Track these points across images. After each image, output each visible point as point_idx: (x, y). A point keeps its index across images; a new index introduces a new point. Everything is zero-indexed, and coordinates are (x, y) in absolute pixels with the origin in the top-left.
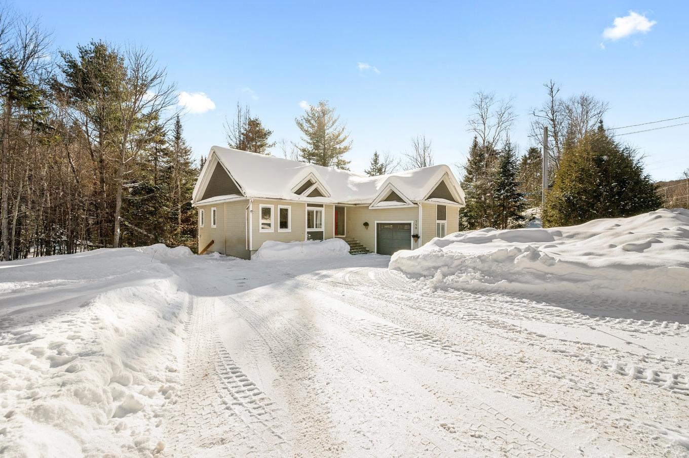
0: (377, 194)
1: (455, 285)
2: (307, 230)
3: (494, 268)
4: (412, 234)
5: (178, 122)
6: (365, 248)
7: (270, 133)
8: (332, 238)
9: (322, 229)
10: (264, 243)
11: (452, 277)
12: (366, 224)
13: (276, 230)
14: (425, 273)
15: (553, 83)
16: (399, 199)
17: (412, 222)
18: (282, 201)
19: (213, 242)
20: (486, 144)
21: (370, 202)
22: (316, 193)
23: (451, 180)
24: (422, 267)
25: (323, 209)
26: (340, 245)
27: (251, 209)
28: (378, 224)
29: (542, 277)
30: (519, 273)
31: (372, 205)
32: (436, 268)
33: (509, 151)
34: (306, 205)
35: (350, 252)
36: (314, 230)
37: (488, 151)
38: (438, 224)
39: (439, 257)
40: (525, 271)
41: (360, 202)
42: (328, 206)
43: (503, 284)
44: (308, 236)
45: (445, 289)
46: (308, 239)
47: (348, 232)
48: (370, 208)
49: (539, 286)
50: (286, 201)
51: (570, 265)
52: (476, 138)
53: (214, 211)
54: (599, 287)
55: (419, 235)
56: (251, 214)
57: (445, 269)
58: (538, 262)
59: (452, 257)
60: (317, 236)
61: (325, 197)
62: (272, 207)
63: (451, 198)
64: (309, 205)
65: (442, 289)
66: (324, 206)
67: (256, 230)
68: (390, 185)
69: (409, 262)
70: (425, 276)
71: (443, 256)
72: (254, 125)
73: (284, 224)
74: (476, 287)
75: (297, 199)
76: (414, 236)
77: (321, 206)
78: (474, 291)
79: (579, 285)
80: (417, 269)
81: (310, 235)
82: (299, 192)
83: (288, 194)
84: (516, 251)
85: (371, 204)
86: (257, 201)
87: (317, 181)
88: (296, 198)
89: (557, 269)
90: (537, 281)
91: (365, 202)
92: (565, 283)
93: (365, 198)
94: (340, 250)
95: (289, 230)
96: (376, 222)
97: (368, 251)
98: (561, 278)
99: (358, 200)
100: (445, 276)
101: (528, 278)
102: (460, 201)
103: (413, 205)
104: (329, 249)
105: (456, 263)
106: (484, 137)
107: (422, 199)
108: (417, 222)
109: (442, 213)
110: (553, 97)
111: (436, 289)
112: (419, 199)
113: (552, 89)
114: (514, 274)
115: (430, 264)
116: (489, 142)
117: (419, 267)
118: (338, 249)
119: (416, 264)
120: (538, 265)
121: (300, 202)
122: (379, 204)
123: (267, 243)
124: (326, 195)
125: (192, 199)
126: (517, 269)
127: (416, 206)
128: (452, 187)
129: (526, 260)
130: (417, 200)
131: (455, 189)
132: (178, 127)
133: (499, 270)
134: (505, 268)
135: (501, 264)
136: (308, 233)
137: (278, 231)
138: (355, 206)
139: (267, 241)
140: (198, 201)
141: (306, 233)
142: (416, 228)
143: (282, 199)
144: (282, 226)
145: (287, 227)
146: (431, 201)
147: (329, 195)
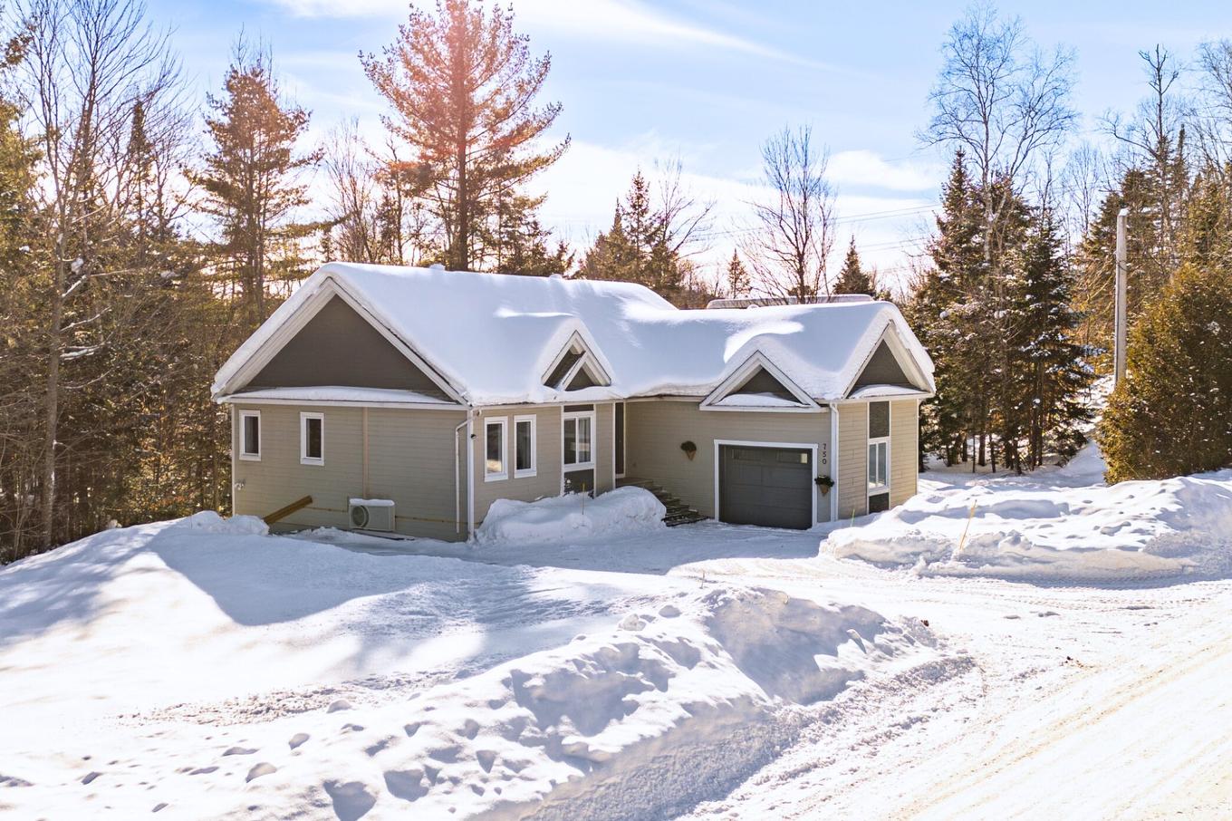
0: (722, 376)
1: (941, 571)
2: (566, 468)
3: (979, 553)
4: (815, 476)
6: (688, 507)
9: (592, 464)
10: (492, 505)
11: (938, 563)
12: (689, 447)
13: (511, 473)
14: (903, 561)
15: (1162, 53)
16: (782, 392)
17: (814, 447)
18: (527, 406)
19: (309, 499)
20: (991, 179)
21: (703, 392)
22: (584, 381)
23: (900, 336)
24: (896, 554)
25: (592, 415)
27: (471, 431)
28: (721, 447)
29: (1019, 560)
30: (1001, 557)
31: (708, 401)
32: (917, 554)
33: (1051, 229)
34: (563, 409)
35: (667, 521)
36: (578, 466)
37: (996, 202)
38: (873, 447)
39: (918, 541)
40: (1006, 555)
41: (674, 392)
42: (603, 406)
43: (987, 568)
44: (566, 483)
45: (932, 577)
46: (567, 491)
48: (703, 407)
49: (1016, 568)
50: (533, 406)
51: (1043, 549)
52: (961, 155)
53: (313, 421)
54: (1061, 567)
55: (833, 478)
56: (471, 443)
57: (928, 555)
58: (1018, 546)
59: (934, 541)
60: (582, 483)
61: (600, 385)
62: (505, 421)
63: (904, 382)
64: (568, 409)
65: (927, 576)
66: (595, 407)
67: (480, 477)
68: (758, 355)
69: (876, 547)
70: (904, 565)
71: (923, 539)
73: (523, 460)
74: (963, 572)
75: (551, 400)
76: (819, 481)
77: (589, 407)
78: (960, 576)
79: (1047, 565)
80: (891, 556)
81: (569, 482)
82: (552, 382)
83: (535, 389)
84: (1001, 535)
85: (705, 398)
86: (480, 413)
87: (585, 348)
88: (548, 395)
89: (1034, 553)
90: (1016, 564)
91: (689, 392)
92: (1037, 565)
93: (690, 382)
95: (531, 472)
96: (719, 442)
97: (696, 515)
98: (1035, 561)
99: (669, 386)
100: (928, 562)
101: (1008, 561)
102: (921, 384)
103: (818, 409)
105: (940, 548)
106: (986, 155)
107: (840, 397)
108: (826, 447)
109: (879, 418)
110: (1161, 94)
111: (921, 576)
112: (833, 398)
113: (1159, 70)
114: (997, 558)
115: (908, 549)
116: (998, 174)
117: (892, 554)
118: (643, 514)
119: (888, 550)
120: (1018, 550)
121: (555, 404)
122: (728, 400)
123: (497, 506)
124: (601, 382)
126: (1001, 553)
127: (824, 410)
128: (903, 351)
129: (1008, 545)
130: (829, 398)
131: (911, 356)
133: (984, 555)
134: (990, 553)
135: (986, 549)
136: (568, 475)
137: (515, 477)
138: (658, 400)
139: (498, 501)
140: (236, 392)
141: (563, 475)
142: (825, 462)
143: (527, 403)
144: (520, 466)
145: (528, 466)
146: (857, 396)
147: (609, 382)
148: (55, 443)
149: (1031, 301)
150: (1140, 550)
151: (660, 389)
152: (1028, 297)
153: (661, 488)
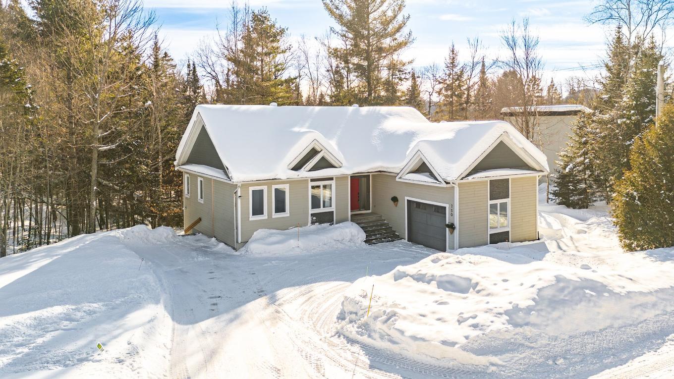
0: (405, 163)
2: (311, 211)
4: (447, 223)
5: (156, 44)
7: (282, 31)
8: (346, 220)
9: (333, 209)
10: (255, 233)
12: (395, 200)
13: (270, 215)
16: (431, 175)
17: (447, 206)
18: (276, 180)
19: (200, 219)
21: (397, 171)
22: (325, 164)
23: (514, 140)
25: (333, 183)
26: (352, 233)
27: (239, 194)
28: (408, 201)
31: (399, 176)
34: (309, 181)
35: (367, 241)
36: (321, 210)
38: (493, 205)
42: (341, 178)
44: (312, 219)
46: (313, 223)
47: (374, 206)
48: (397, 179)
50: (281, 180)
53: (201, 181)
55: (455, 225)
56: (239, 201)
60: (325, 219)
61: (336, 167)
62: (265, 188)
63: (524, 166)
64: (312, 180)
66: (334, 179)
67: (245, 218)
68: (419, 152)
72: (259, 20)
73: (280, 208)
75: (296, 177)
76: (448, 226)
77: (331, 179)
78: (350, 341)
81: (314, 218)
82: (297, 168)
83: (283, 172)
85: (398, 174)
86: (245, 185)
87: (323, 148)
88: (295, 175)
91: (391, 170)
94: (351, 240)
95: (286, 214)
96: (407, 198)
97: (397, 236)
99: (381, 167)
102: (538, 167)
103: (444, 185)
104: (335, 240)
107: (456, 178)
108: (452, 206)
109: (499, 190)
112: (452, 178)
118: (348, 239)
121: (301, 179)
122: (408, 177)
123: (259, 233)
125: (175, 160)
127: (449, 186)
130: (450, 178)
132: (156, 49)
136: (312, 215)
137: (273, 217)
138: (380, 173)
139: (259, 230)
140: (182, 165)
141: (310, 215)
142: (452, 215)
143: (276, 179)
144: (277, 211)
145: (284, 211)
146: (470, 178)
147: (341, 165)
148: (95, 188)
149: (633, 115)
150: (457, 346)
151: (379, 168)
152: (632, 112)
153: (384, 220)
